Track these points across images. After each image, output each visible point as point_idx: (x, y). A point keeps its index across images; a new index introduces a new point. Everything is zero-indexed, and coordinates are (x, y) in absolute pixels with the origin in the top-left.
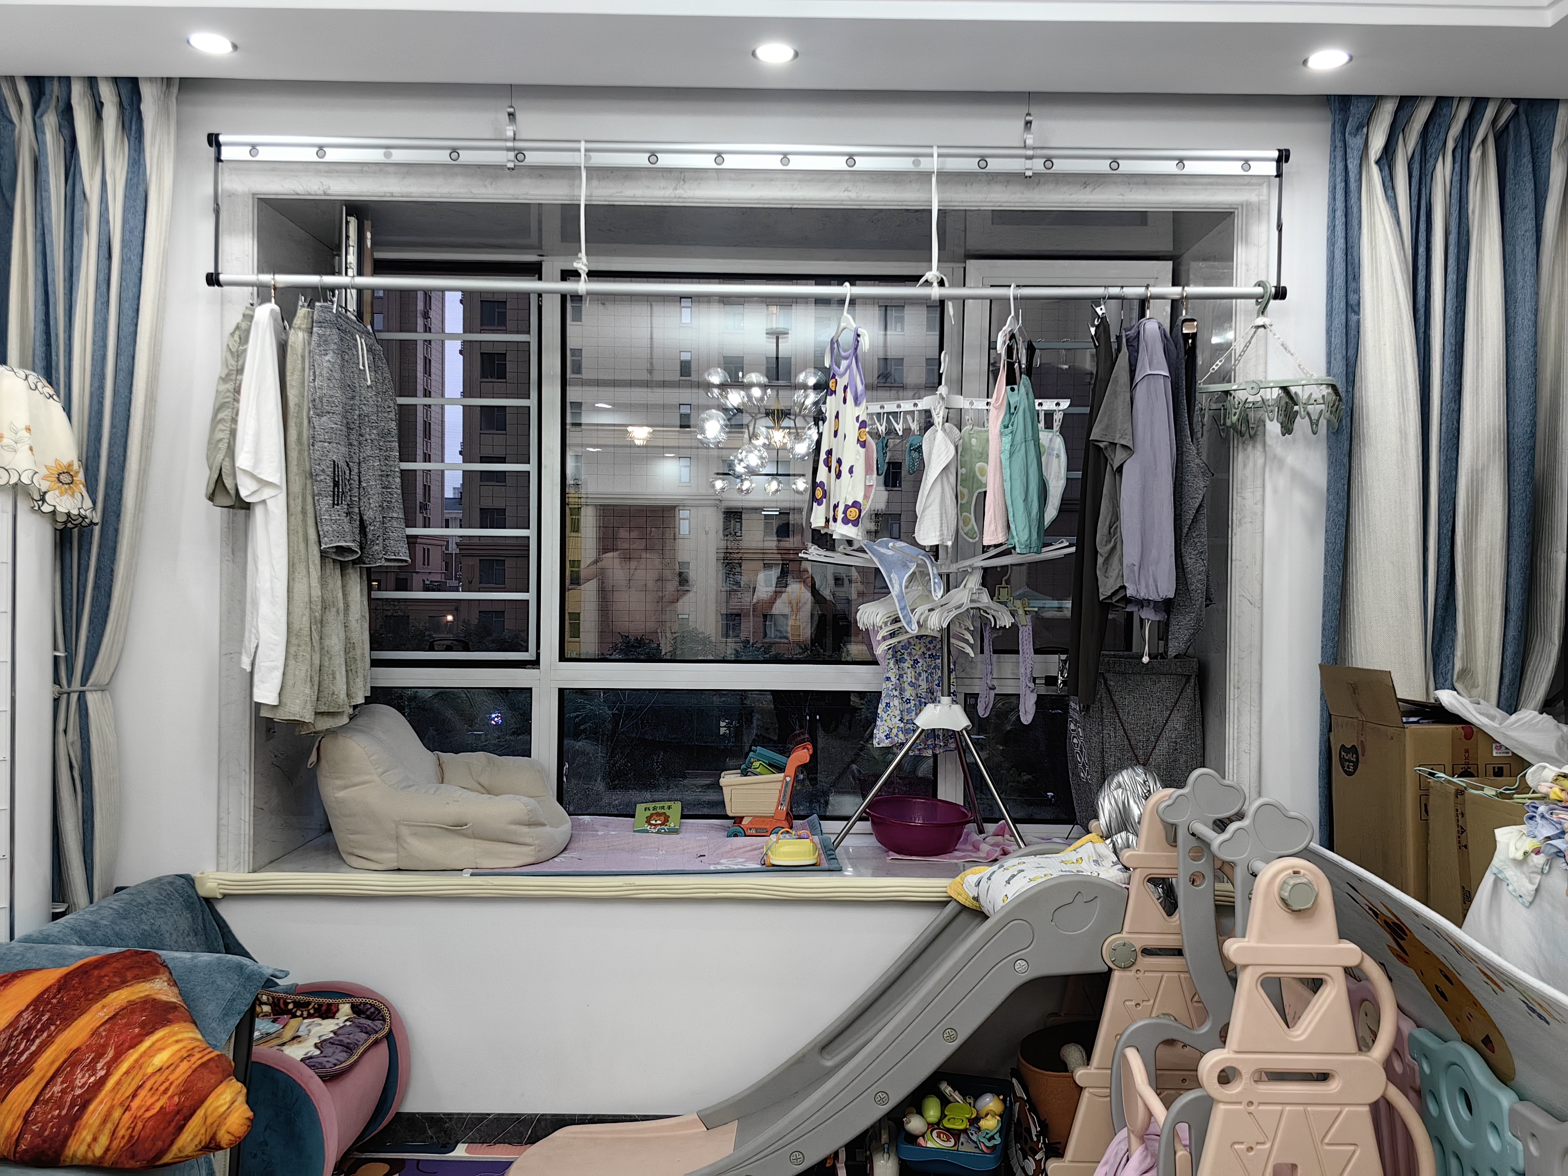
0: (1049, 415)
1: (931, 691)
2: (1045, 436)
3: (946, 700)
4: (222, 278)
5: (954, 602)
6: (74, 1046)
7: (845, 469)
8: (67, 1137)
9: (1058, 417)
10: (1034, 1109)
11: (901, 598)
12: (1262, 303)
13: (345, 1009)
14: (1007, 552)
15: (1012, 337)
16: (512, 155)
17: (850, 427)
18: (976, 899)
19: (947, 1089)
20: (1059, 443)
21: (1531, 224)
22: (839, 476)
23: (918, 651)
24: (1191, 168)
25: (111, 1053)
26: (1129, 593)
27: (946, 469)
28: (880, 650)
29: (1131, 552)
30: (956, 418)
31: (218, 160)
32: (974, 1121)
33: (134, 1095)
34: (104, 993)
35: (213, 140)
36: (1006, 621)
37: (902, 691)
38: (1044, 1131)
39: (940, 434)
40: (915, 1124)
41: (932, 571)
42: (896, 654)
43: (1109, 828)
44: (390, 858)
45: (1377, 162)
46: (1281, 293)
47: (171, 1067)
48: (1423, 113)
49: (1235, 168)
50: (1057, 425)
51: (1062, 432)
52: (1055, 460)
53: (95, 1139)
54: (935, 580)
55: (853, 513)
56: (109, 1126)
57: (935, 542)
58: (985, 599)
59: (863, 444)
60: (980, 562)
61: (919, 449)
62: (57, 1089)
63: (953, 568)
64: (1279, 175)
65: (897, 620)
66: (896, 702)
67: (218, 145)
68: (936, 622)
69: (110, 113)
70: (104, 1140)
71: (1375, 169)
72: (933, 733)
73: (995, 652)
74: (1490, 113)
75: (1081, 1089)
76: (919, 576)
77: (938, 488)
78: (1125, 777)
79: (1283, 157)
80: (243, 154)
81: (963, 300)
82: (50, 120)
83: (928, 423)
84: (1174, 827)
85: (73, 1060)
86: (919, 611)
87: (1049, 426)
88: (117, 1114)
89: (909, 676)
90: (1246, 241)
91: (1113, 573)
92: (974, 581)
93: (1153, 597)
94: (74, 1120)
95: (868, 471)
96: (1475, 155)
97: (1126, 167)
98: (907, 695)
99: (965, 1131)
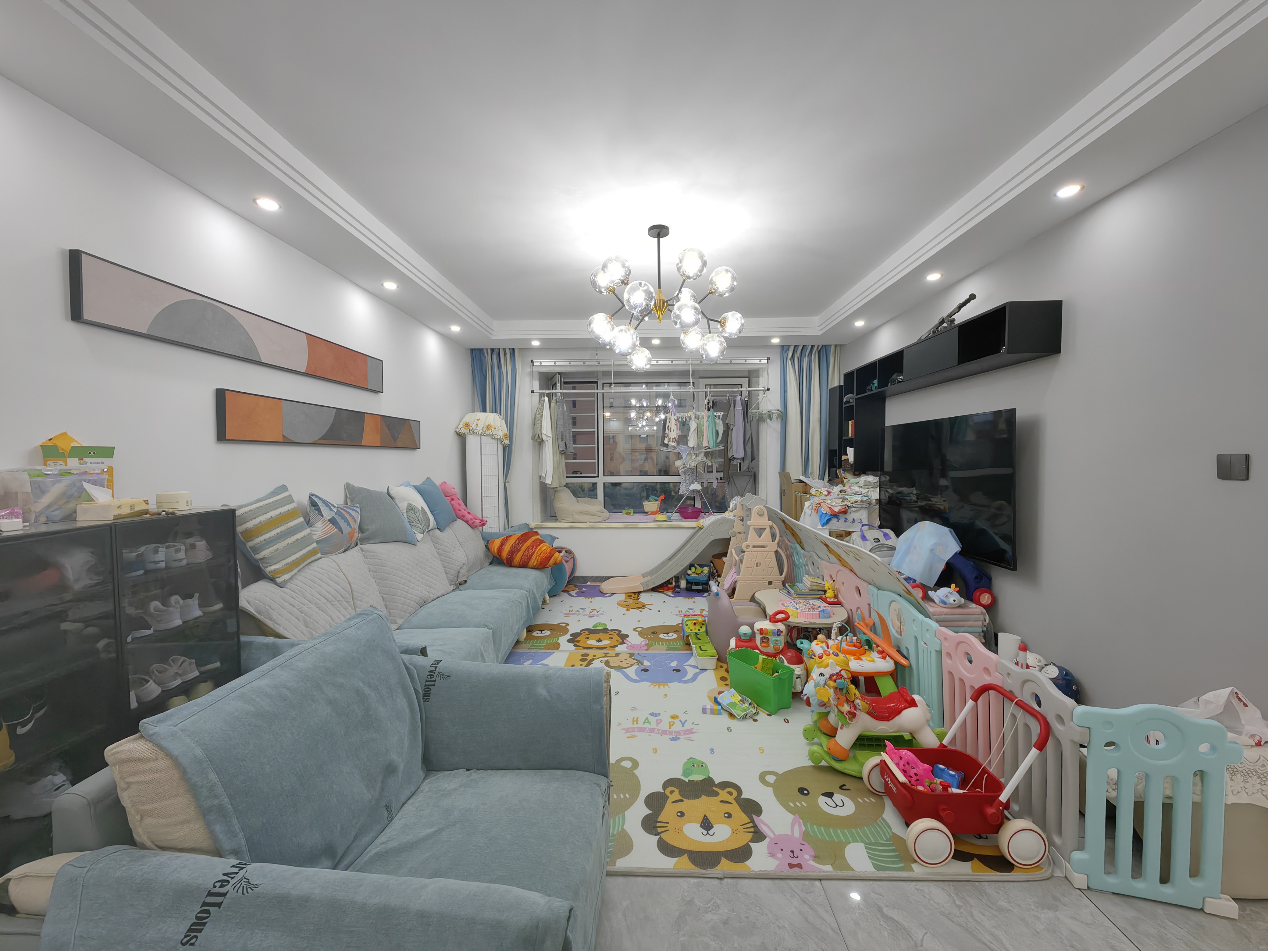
0: (719, 416)
1: (693, 481)
2: (717, 421)
3: (696, 483)
4: (535, 391)
5: (698, 460)
6: (528, 546)
7: (672, 430)
8: (529, 561)
9: (721, 416)
10: (715, 568)
11: (685, 459)
12: (764, 391)
13: (564, 551)
14: (709, 448)
15: (709, 400)
16: (597, 363)
17: (673, 421)
18: (703, 525)
19: (696, 565)
20: (721, 422)
21: (826, 372)
22: (671, 431)
23: (690, 471)
24: (748, 362)
25: (535, 547)
26: (734, 456)
27: (695, 429)
28: (680, 472)
29: (734, 448)
30: (697, 417)
31: (533, 365)
32: (702, 572)
33: (541, 554)
34: (531, 537)
35: (532, 361)
36: (710, 464)
37: (686, 481)
38: (717, 572)
39: (693, 421)
40: (689, 572)
41: (692, 453)
42: (684, 472)
43: (732, 509)
44: (571, 520)
45: (790, 359)
46: (768, 389)
47: (546, 549)
48: (800, 348)
49: (758, 361)
50: (720, 418)
51: (722, 420)
52: (720, 427)
53: (534, 562)
54: (693, 455)
55: (674, 440)
56: (536, 560)
57: (693, 446)
58: (705, 459)
59: (676, 425)
60: (703, 450)
61: (689, 424)
62: (526, 553)
63: (697, 452)
64: (768, 363)
65: (684, 464)
66: (684, 484)
67: (533, 362)
68: (693, 464)
69: (508, 355)
70: (536, 562)
71: (789, 361)
72: (693, 491)
73: (708, 472)
74: (816, 347)
75: (725, 562)
76: (689, 454)
77: (693, 433)
78: (736, 498)
79: (768, 359)
80: (538, 364)
81: (699, 392)
82: (495, 357)
83: (690, 418)
84: (743, 505)
85: (528, 548)
86: (689, 462)
87: (719, 419)
88: (538, 557)
89: (688, 478)
90: (762, 377)
91: (731, 452)
92: (702, 455)
93: (739, 457)
94: (530, 559)
95: (677, 430)
96: (813, 357)
97: (733, 362)
98: (687, 482)
99: (700, 573)
